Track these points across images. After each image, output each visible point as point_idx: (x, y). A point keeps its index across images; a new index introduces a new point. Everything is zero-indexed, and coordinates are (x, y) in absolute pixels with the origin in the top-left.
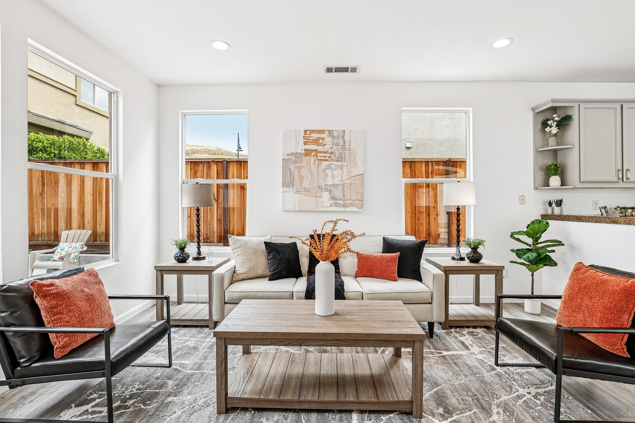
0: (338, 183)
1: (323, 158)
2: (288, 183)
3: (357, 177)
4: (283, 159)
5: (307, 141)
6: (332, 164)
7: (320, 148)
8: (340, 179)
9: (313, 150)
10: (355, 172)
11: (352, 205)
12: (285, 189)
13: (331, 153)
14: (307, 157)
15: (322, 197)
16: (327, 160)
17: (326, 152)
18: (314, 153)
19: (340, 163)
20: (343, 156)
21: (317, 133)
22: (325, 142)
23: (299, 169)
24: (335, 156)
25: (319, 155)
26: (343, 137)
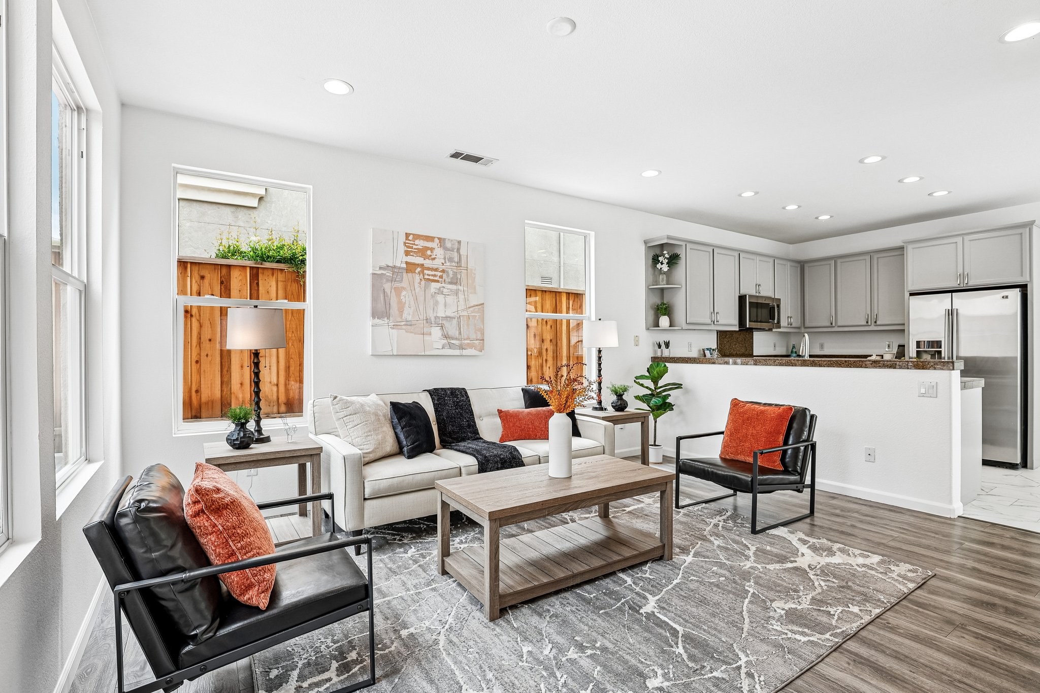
0: (452, 315)
1: (431, 278)
2: (381, 311)
3: (476, 307)
4: (373, 274)
5: (409, 250)
6: (444, 287)
7: (428, 263)
8: (455, 309)
9: (418, 265)
10: (474, 301)
11: (471, 346)
12: (377, 321)
13: (443, 271)
14: (410, 275)
15: (431, 334)
16: (438, 281)
17: (436, 270)
18: (419, 269)
19: (454, 287)
20: (459, 277)
21: (423, 240)
22: (434, 254)
23: (398, 291)
24: (448, 276)
25: (426, 272)
26: (458, 250)
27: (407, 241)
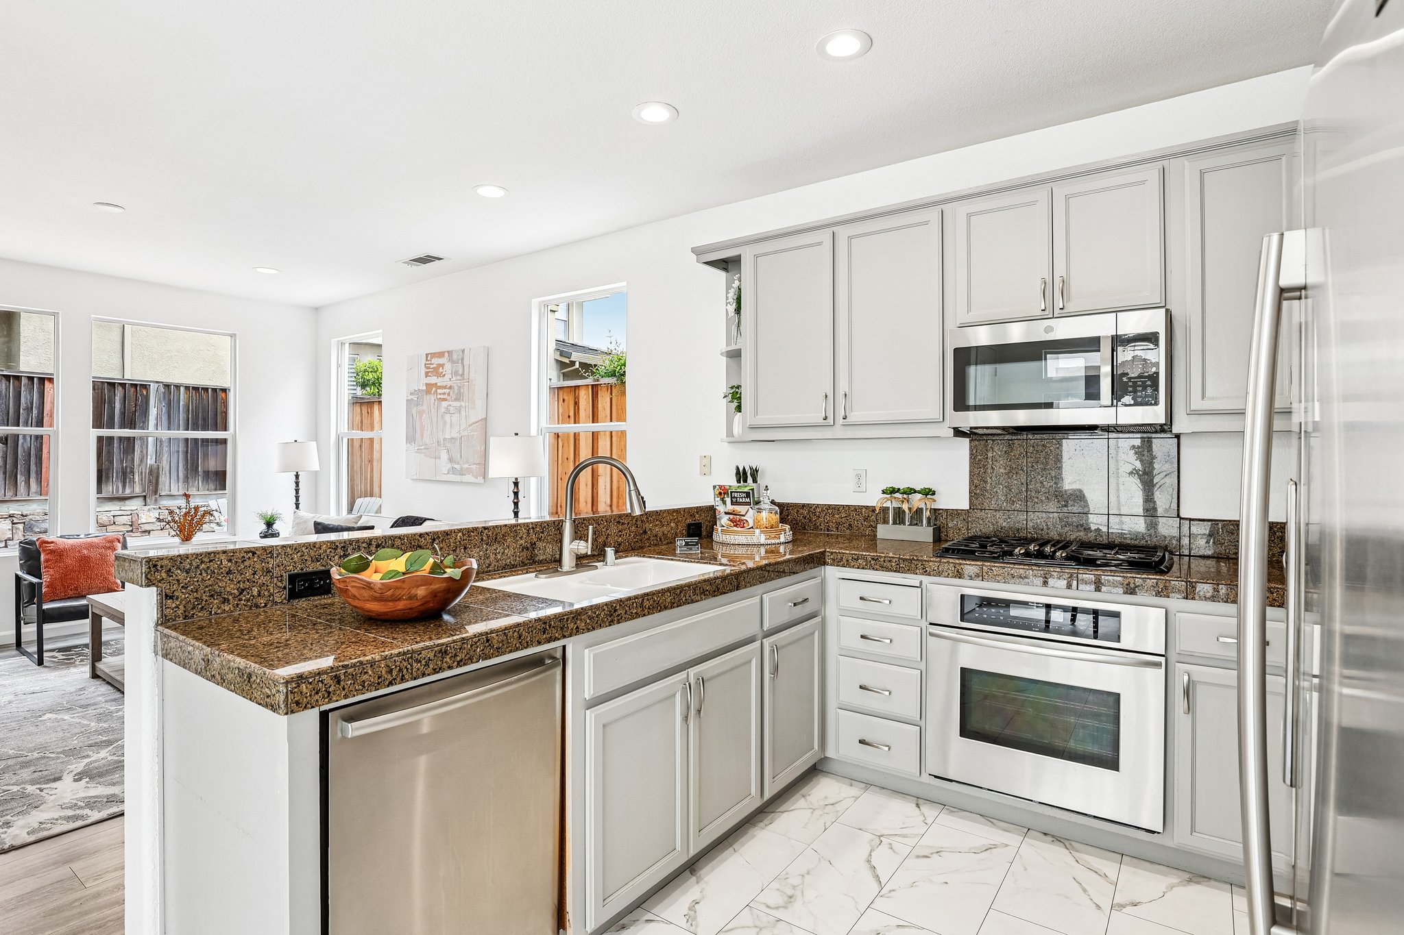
0: (455, 435)
1: (442, 397)
2: (411, 439)
3: (474, 425)
4: (407, 400)
5: (428, 370)
6: (450, 406)
7: (440, 381)
8: (458, 428)
9: (433, 384)
10: (473, 417)
11: (469, 471)
12: (409, 446)
13: (450, 388)
14: (428, 396)
15: (440, 458)
16: (445, 400)
17: (445, 387)
18: (434, 389)
19: (457, 404)
20: (462, 392)
21: (437, 357)
22: (444, 370)
23: (421, 413)
24: (454, 392)
25: (438, 391)
26: (462, 360)
27: (427, 362)
